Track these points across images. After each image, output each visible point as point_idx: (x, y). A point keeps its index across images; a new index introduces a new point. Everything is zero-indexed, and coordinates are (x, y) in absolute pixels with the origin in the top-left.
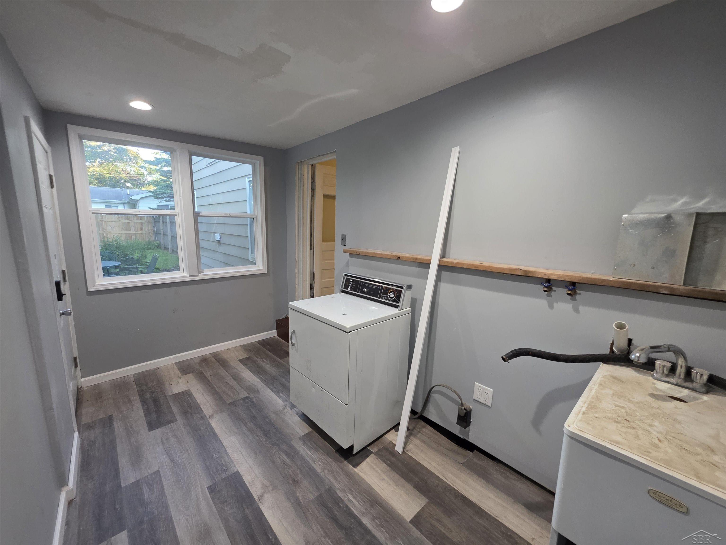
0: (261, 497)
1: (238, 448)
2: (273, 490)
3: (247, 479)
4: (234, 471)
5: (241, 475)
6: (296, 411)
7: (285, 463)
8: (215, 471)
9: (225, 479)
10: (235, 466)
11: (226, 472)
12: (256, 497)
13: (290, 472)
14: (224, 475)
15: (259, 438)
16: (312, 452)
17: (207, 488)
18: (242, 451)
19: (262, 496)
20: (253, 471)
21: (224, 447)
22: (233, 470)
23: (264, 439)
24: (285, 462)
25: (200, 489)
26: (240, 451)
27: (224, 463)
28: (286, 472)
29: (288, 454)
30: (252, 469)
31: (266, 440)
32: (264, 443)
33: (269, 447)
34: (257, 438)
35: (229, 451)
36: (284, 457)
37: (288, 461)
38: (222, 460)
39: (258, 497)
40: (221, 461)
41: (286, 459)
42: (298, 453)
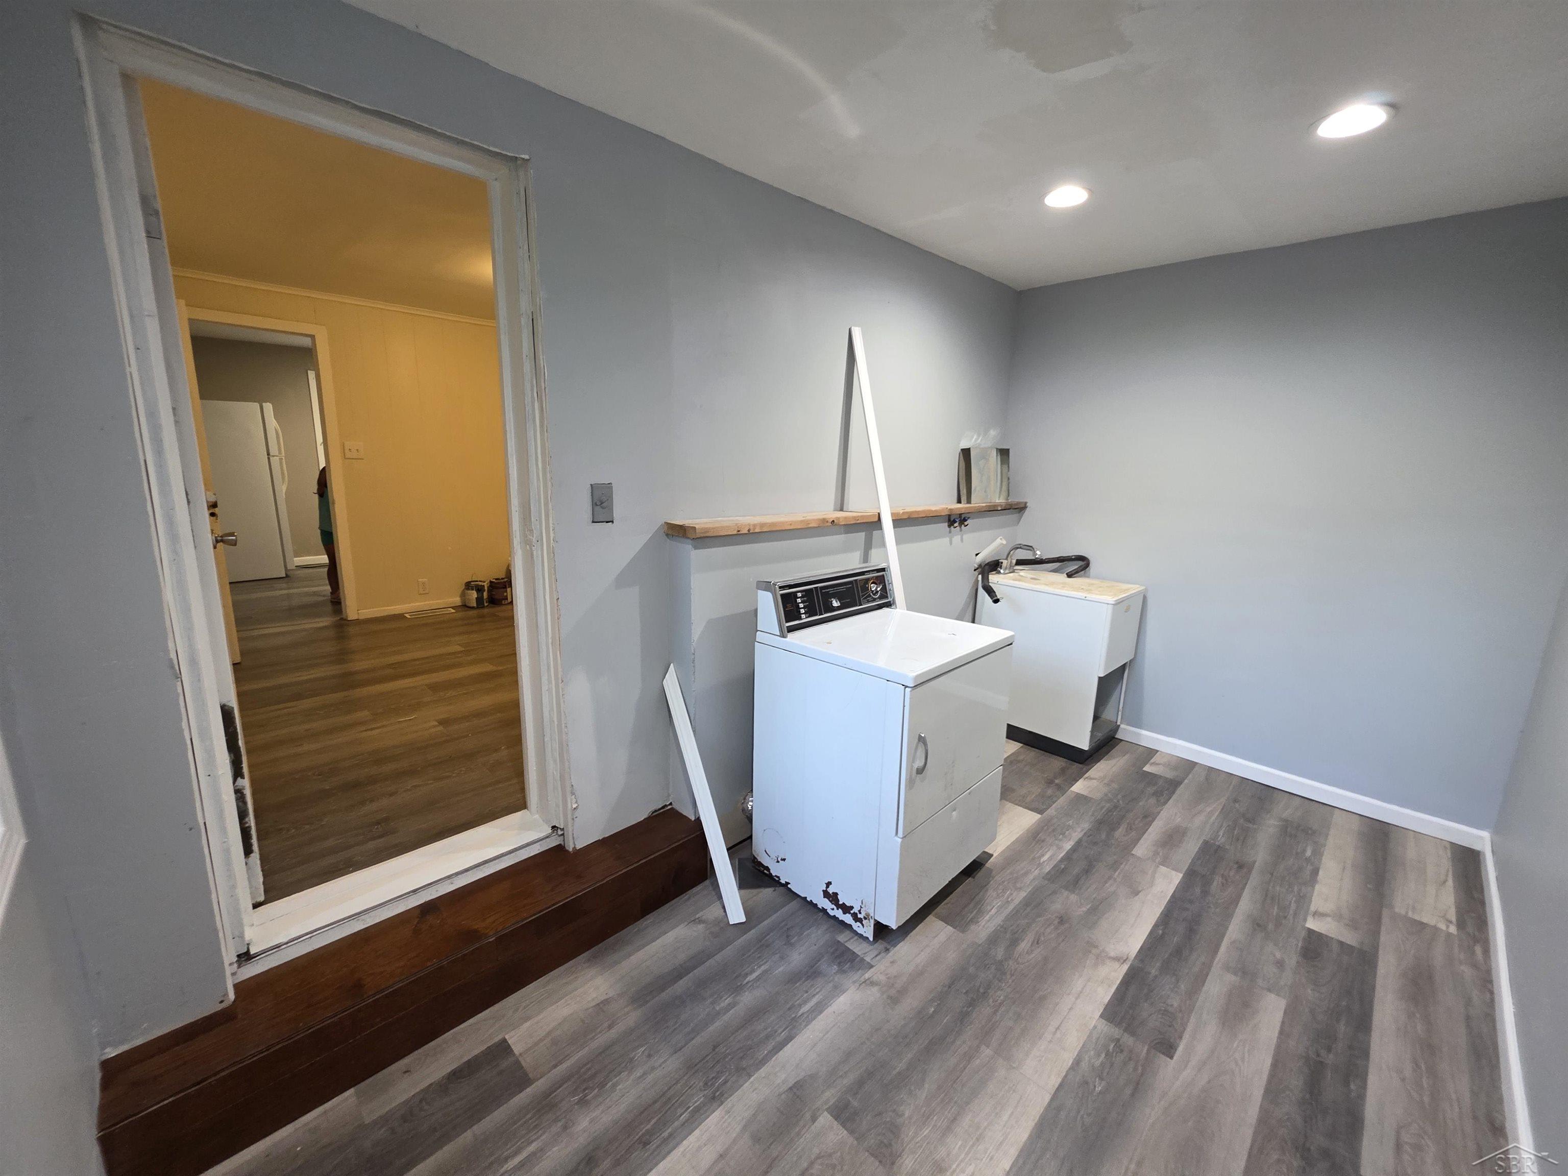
0: (1120, 960)
1: (1050, 1042)
2: (1096, 947)
3: (1105, 994)
4: (1106, 1025)
5: (1104, 1007)
6: (876, 956)
7: (1037, 942)
8: (1131, 1065)
9: (1133, 1034)
10: (1095, 1027)
11: (1118, 1040)
12: (1125, 967)
13: (1048, 930)
14: (1128, 1040)
15: (1001, 1004)
16: (989, 908)
17: (1171, 1058)
18: (1051, 1029)
19: (1117, 959)
20: (1083, 989)
21: (1066, 1076)
22: (1104, 1027)
23: (999, 993)
24: (1034, 941)
25: (1185, 1073)
26: (1055, 1033)
27: (1103, 1055)
28: (1053, 936)
29: (1014, 942)
30: (1081, 992)
31: (1000, 989)
32: (1009, 990)
33: (1014, 978)
34: (1003, 1009)
35: (1068, 1059)
36: (1024, 946)
37: (1029, 938)
38: (1097, 1063)
39: (1123, 964)
40: (1102, 1064)
41: (1025, 942)
42: (1002, 927)
